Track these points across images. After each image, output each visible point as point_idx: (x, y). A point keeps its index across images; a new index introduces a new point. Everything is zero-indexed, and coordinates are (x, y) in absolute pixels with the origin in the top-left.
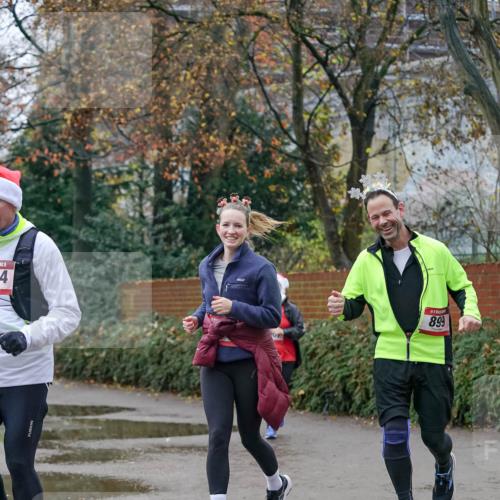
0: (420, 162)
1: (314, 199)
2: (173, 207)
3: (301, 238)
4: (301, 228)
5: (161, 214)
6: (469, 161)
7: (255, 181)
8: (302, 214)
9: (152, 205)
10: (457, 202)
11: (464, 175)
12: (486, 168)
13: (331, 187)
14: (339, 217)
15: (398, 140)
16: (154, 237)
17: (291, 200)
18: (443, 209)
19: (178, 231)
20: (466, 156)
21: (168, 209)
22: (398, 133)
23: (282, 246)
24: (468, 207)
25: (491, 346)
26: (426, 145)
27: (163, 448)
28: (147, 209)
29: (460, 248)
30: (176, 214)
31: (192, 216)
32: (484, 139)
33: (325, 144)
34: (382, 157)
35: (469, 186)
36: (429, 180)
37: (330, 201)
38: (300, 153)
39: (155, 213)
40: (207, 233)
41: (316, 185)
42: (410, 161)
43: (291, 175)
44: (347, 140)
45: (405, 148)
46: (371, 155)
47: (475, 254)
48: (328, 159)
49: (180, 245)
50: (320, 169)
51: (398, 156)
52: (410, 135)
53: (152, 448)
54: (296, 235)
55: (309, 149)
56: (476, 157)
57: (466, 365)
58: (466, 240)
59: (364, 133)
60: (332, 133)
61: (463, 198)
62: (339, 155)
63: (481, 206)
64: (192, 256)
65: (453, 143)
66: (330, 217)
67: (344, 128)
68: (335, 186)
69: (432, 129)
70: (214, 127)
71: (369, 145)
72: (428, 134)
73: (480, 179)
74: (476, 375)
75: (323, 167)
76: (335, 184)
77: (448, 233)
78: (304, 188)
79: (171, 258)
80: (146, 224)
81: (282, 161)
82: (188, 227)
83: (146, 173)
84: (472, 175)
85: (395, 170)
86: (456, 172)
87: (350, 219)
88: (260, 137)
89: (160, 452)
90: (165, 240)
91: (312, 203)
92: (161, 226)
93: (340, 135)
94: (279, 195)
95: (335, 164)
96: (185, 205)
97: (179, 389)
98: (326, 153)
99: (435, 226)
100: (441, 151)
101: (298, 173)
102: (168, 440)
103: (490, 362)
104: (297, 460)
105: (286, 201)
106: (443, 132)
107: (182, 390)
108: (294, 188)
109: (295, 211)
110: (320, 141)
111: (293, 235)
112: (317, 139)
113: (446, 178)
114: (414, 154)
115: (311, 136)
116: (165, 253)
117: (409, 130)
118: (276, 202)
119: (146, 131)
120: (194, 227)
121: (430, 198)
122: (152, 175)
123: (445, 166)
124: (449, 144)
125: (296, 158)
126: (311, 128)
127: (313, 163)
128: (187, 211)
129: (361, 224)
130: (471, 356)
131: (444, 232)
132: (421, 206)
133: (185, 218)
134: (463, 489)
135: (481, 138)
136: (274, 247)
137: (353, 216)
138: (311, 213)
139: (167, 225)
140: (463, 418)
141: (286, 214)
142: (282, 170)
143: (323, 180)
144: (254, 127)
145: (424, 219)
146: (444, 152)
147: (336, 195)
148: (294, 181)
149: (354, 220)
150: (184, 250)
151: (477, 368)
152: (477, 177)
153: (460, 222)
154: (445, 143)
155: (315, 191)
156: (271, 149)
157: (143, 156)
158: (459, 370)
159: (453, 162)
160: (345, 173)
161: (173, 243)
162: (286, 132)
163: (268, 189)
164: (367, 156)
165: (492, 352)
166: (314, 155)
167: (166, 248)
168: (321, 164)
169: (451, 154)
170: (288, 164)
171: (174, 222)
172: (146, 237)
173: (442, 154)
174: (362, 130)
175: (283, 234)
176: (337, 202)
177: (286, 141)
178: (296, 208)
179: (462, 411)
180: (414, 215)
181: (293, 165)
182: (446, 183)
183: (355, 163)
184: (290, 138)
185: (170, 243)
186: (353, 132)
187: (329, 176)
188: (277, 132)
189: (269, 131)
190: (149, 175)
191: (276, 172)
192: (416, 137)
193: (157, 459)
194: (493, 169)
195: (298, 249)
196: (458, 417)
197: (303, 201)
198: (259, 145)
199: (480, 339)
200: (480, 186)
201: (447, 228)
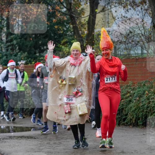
0: (119, 15)
1: (74, 31)
2: (14, 36)
3: (68, 48)
4: (68, 43)
5: (9, 38)
6: (139, 14)
7: (49, 24)
8: (68, 38)
9: (6, 35)
10: (134, 32)
11: (137, 20)
12: (147, 17)
13: (81, 26)
14: (84, 38)
15: (109, 6)
16: (6, 48)
17: (64, 32)
18: (129, 35)
19: (16, 46)
20: (138, 12)
21: (12, 36)
22: (109, 3)
23: (60, 51)
24: (139, 34)
25: (149, 92)
26: (121, 8)
27: (11, 137)
28: (3, 37)
29: (136, 51)
30: (16, 39)
31: (23, 39)
32: (146, 5)
33: (78, 8)
34: (102, 13)
35: (140, 25)
36: (122, 22)
37: (80, 32)
38: (67, 12)
39: (7, 39)
40: (29, 46)
41: (74, 25)
42: (115, 14)
43: (64, 21)
44: (87, 6)
45: (112, 10)
46: (97, 12)
47: (142, 54)
48: (79, 14)
49: (17, 52)
50: (76, 18)
51: (109, 13)
52: (114, 4)
53: (6, 137)
54: (66, 47)
55: (72, 10)
56: (142, 13)
57: (138, 101)
58: (138, 48)
59: (95, 3)
60: (81, 3)
61: (137, 30)
62: (84, 13)
63: (144, 33)
64: (22, 56)
65: (133, 7)
66: (80, 39)
67: (86, 1)
68: (83, 25)
69: (123, 1)
70: (32, 1)
71: (97, 8)
72: (122, 3)
73: (144, 22)
74: (142, 105)
75: (78, 18)
76: (82, 24)
77: (131, 45)
78: (69, 27)
79: (14, 57)
80: (3, 43)
81: (60, 15)
82: (21, 44)
83: (3, 21)
84: (141, 20)
85: (108, 18)
86: (134, 19)
87: (89, 40)
88: (51, 6)
89: (9, 139)
90: (11, 49)
91: (73, 33)
92: (9, 44)
93: (85, 4)
94: (59, 30)
95: (83, 16)
96: (19, 35)
97: (17, 112)
98: (79, 12)
99: (125, 42)
100: (128, 10)
101: (67, 20)
102: (12, 134)
103: (148, 99)
104: (67, 142)
105: (62, 32)
106: (128, 2)
107: (19, 113)
108: (65, 27)
109: (66, 36)
110: (76, 7)
111: (65, 47)
112: (75, 6)
113: (130, 21)
114: (116, 12)
115: (72, 5)
116: (11, 55)
117: (114, 2)
118: (58, 33)
119: (3, 4)
120: (23, 44)
121: (123, 30)
122: (6, 22)
123: (129, 17)
124: (131, 8)
125: (66, 14)
126: (72, 1)
127: (73, 16)
128: (20, 37)
129: (94, 42)
130: (140, 97)
131: (129, 44)
132: (119, 34)
133: (20, 40)
134: (137, 153)
135: (144, 5)
136: (57, 52)
137: (90, 38)
138: (73, 37)
139: (12, 43)
140: (137, 123)
141: (62, 38)
142: (60, 19)
143: (77, 23)
144: (48, 1)
145: (121, 39)
146: (129, 11)
147: (83, 29)
148: (65, 24)
149: (91, 40)
150: (19, 54)
151: (143, 101)
152: (143, 21)
153: (136, 40)
154: (129, 7)
155: (74, 28)
156: (55, 11)
157: (2, 14)
158: (135, 103)
159: (132, 15)
160: (87, 20)
161: (15, 51)
162: (62, 3)
163: (54, 28)
164: (96, 13)
165: (149, 95)
166: (74, 13)
167: (11, 53)
168: (77, 16)
169: (132, 11)
170: (62, 17)
171: (15, 42)
172: (3, 48)
173: (128, 12)
174: (94, 2)
175: (61, 46)
176: (84, 32)
177: (62, 7)
178: (66, 35)
179: (137, 120)
180: (116, 37)
181: (65, 17)
182: (130, 24)
183: (91, 16)
184: (63, 5)
185: (13, 51)
186: (90, 3)
187: (80, 21)
188: (58, 3)
189: (55, 3)
190: (4, 22)
191: (58, 20)
192: (117, 5)
193: (8, 142)
194: (149, 18)
195: (67, 52)
196: (135, 122)
197: (69, 32)
198: (51, 9)
199: (144, 89)
200: (144, 25)
201: (130, 43)
